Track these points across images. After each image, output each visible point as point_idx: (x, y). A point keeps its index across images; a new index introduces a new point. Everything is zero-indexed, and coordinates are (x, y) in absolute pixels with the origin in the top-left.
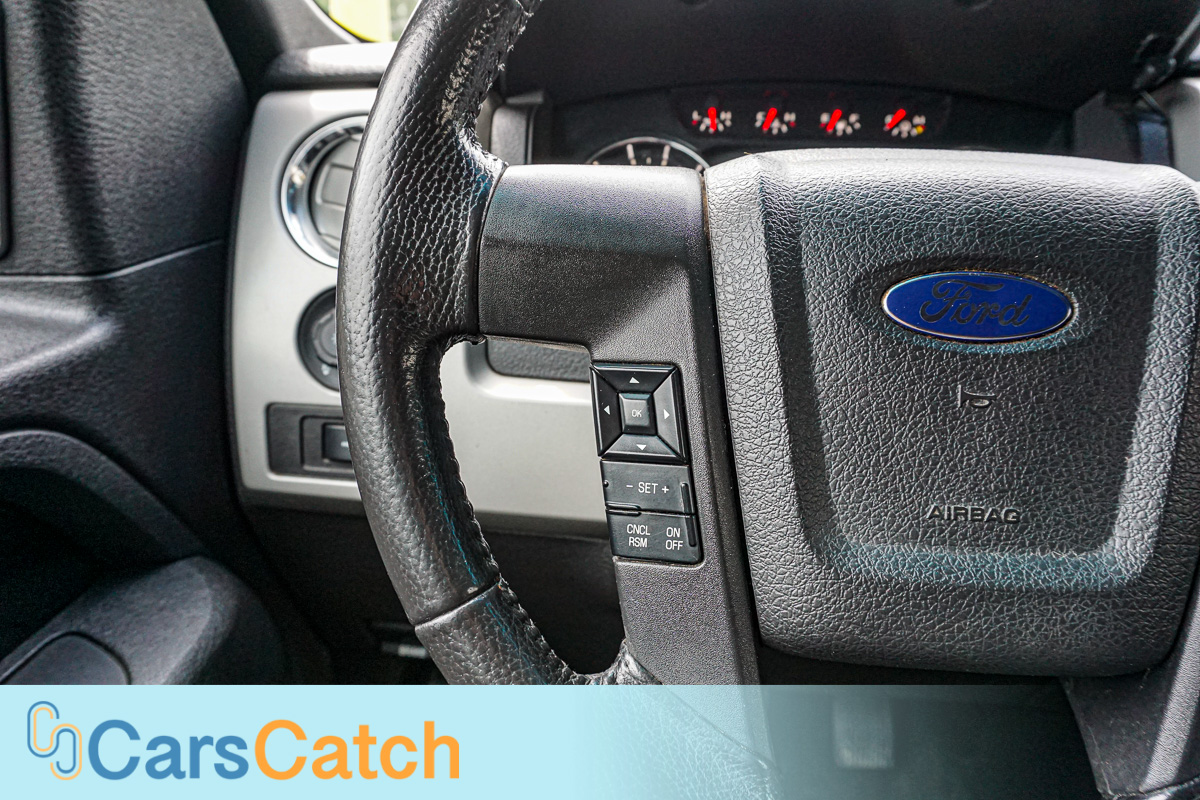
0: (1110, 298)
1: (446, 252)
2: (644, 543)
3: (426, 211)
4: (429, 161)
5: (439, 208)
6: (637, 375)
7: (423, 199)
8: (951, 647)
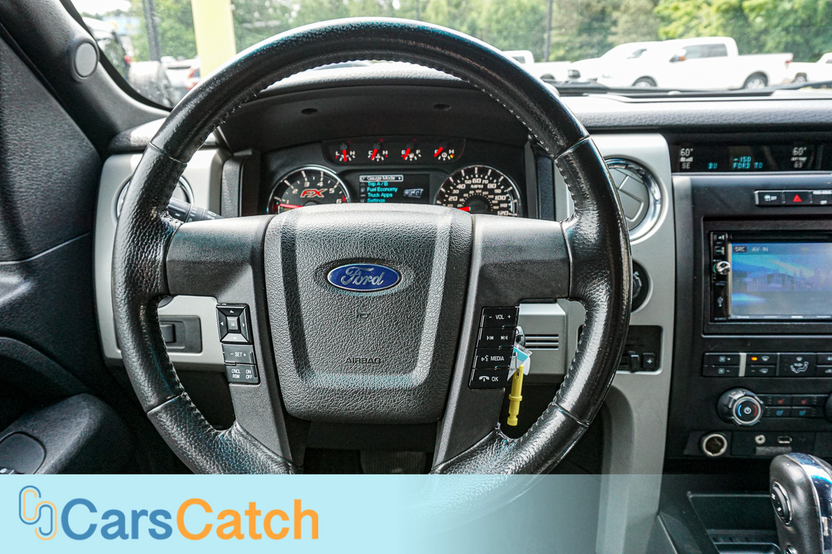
0: (414, 272)
1: (152, 264)
2: (238, 377)
3: (144, 249)
4: (144, 228)
5: (149, 247)
6: (233, 309)
7: (142, 244)
8: (353, 413)
